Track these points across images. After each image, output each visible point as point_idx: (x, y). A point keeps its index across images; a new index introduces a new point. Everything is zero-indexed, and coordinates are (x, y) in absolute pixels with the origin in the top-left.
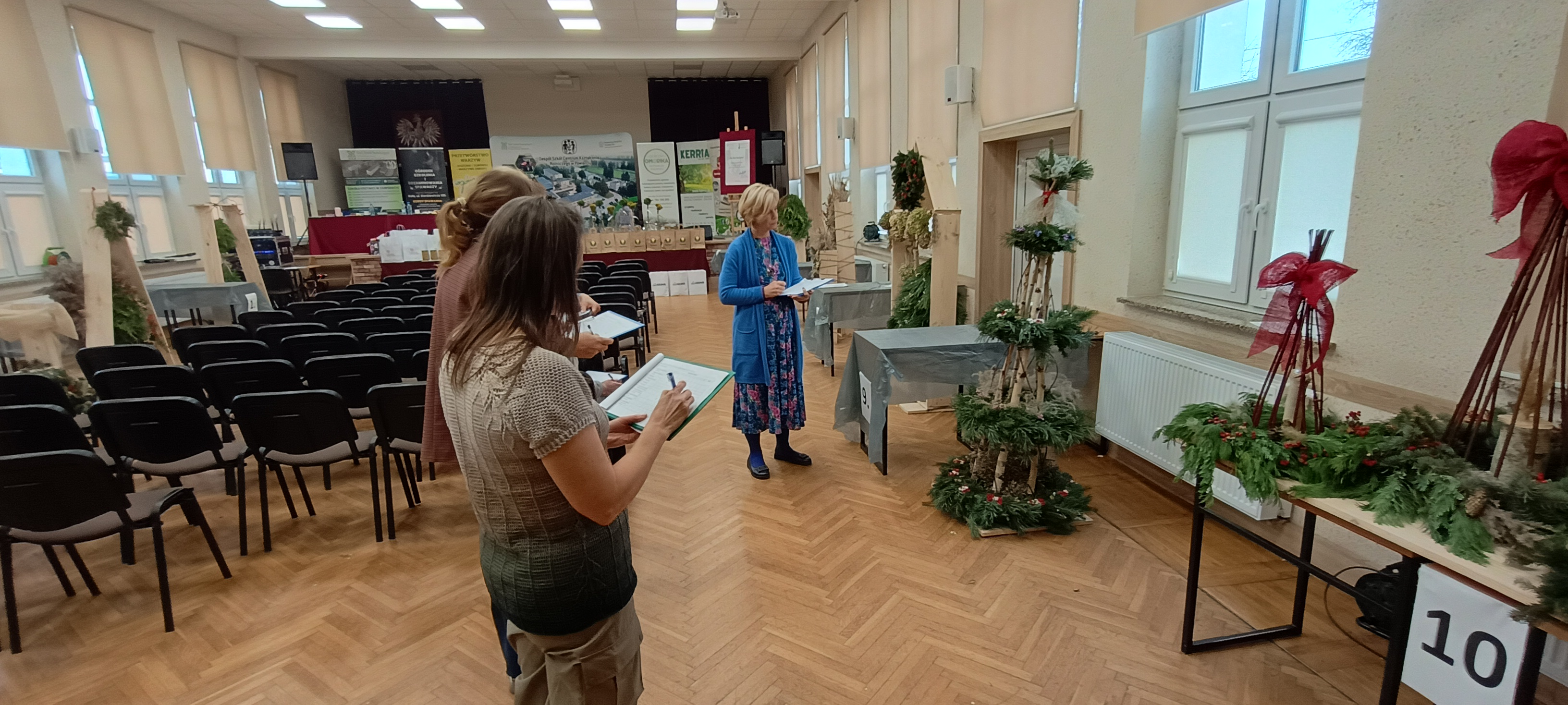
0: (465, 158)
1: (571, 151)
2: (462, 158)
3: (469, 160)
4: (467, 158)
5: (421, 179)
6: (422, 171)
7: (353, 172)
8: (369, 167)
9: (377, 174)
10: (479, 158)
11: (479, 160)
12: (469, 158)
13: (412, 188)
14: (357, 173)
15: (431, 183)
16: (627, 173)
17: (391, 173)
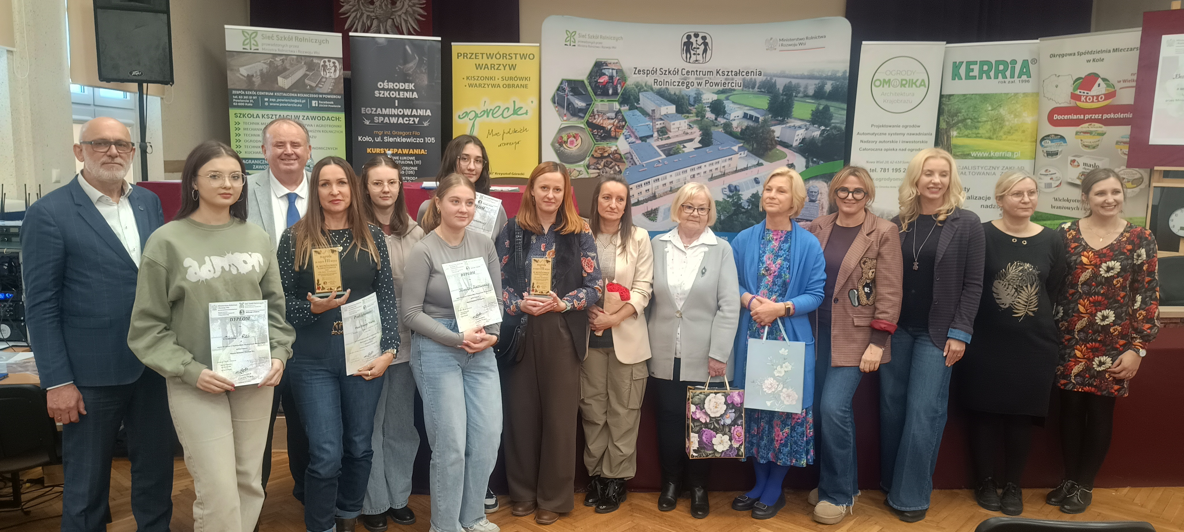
0: (485, 61)
1: (700, 58)
2: (478, 62)
3: (493, 66)
4: (489, 62)
5: (388, 103)
6: (391, 85)
7: (250, 77)
8: (285, 69)
9: (299, 86)
10: (513, 62)
11: (513, 67)
12: (494, 61)
13: (367, 122)
14: (257, 81)
15: (407, 112)
16: (826, 108)
17: (327, 87)
